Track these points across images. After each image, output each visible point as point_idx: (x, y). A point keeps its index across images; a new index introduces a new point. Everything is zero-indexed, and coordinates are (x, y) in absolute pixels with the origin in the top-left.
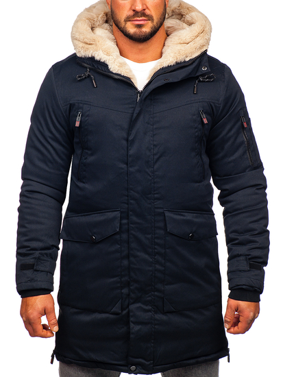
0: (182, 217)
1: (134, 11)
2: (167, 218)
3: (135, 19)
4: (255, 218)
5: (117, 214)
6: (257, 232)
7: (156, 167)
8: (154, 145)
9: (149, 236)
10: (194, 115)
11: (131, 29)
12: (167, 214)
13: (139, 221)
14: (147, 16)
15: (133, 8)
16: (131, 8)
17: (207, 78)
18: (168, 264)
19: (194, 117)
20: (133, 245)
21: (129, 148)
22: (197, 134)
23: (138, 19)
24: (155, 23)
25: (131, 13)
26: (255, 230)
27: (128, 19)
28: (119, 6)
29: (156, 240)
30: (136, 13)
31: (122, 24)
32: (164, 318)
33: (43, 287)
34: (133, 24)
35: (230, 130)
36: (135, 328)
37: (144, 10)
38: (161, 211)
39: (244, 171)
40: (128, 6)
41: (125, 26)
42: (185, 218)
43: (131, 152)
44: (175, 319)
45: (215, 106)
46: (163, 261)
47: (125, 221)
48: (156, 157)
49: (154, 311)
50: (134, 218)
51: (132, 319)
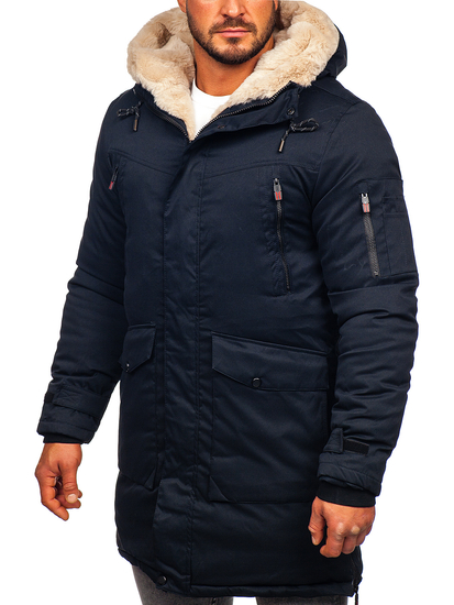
0: (240, 349)
1: (225, 16)
2: (214, 348)
3: (227, 29)
4: (366, 368)
5: (152, 332)
6: (365, 391)
7: (202, 263)
8: (201, 229)
9: (192, 373)
10: (262, 185)
11: (221, 46)
12: (217, 341)
13: (178, 347)
14: (247, 25)
15: (225, 12)
16: (220, 12)
17: (303, 126)
18: (218, 422)
19: (262, 189)
20: (171, 384)
21: (166, 229)
22: (265, 216)
23: (232, 29)
24: (258, 36)
25: (220, 20)
26: (366, 387)
27: (216, 30)
28: (200, 9)
29: (201, 381)
30: (229, 20)
31: (206, 37)
32: (209, 509)
33: (60, 431)
34: (223, 37)
35: (339, 214)
36: (161, 516)
37: (242, 14)
38: (208, 334)
39: (361, 286)
40: (215, 9)
41: (210, 40)
42: (245, 351)
43: (168, 237)
44: (227, 514)
45: (307, 173)
46: (211, 417)
47: (159, 345)
48: (203, 248)
49: (195, 496)
50: (172, 342)
51: (159, 501)
